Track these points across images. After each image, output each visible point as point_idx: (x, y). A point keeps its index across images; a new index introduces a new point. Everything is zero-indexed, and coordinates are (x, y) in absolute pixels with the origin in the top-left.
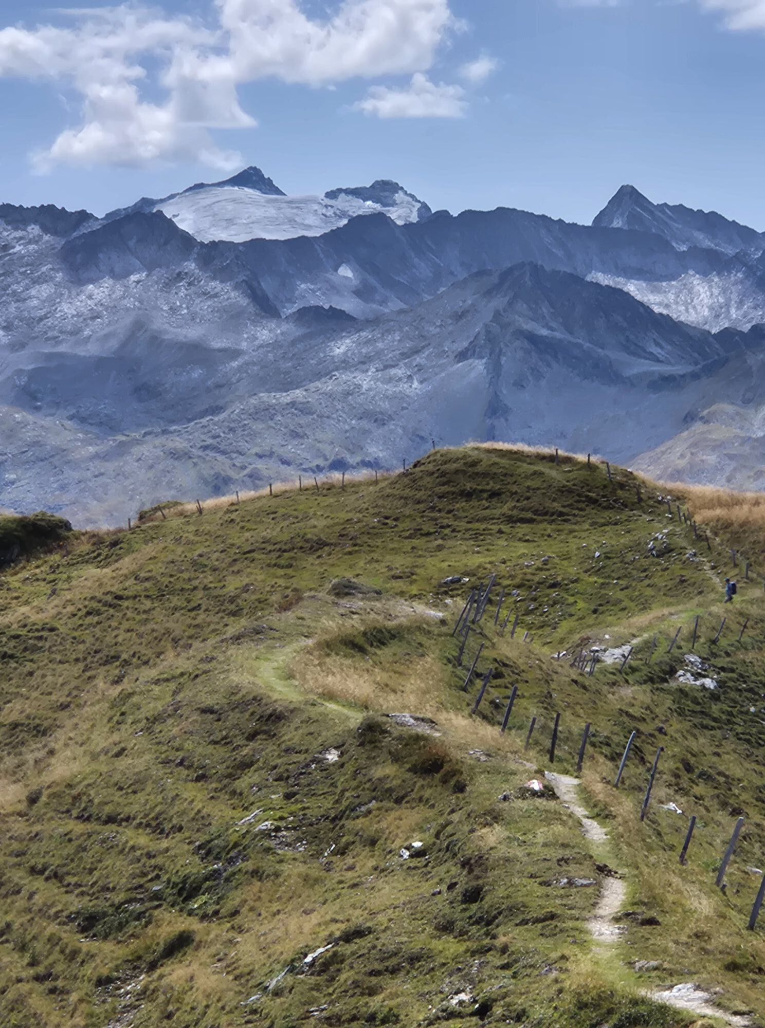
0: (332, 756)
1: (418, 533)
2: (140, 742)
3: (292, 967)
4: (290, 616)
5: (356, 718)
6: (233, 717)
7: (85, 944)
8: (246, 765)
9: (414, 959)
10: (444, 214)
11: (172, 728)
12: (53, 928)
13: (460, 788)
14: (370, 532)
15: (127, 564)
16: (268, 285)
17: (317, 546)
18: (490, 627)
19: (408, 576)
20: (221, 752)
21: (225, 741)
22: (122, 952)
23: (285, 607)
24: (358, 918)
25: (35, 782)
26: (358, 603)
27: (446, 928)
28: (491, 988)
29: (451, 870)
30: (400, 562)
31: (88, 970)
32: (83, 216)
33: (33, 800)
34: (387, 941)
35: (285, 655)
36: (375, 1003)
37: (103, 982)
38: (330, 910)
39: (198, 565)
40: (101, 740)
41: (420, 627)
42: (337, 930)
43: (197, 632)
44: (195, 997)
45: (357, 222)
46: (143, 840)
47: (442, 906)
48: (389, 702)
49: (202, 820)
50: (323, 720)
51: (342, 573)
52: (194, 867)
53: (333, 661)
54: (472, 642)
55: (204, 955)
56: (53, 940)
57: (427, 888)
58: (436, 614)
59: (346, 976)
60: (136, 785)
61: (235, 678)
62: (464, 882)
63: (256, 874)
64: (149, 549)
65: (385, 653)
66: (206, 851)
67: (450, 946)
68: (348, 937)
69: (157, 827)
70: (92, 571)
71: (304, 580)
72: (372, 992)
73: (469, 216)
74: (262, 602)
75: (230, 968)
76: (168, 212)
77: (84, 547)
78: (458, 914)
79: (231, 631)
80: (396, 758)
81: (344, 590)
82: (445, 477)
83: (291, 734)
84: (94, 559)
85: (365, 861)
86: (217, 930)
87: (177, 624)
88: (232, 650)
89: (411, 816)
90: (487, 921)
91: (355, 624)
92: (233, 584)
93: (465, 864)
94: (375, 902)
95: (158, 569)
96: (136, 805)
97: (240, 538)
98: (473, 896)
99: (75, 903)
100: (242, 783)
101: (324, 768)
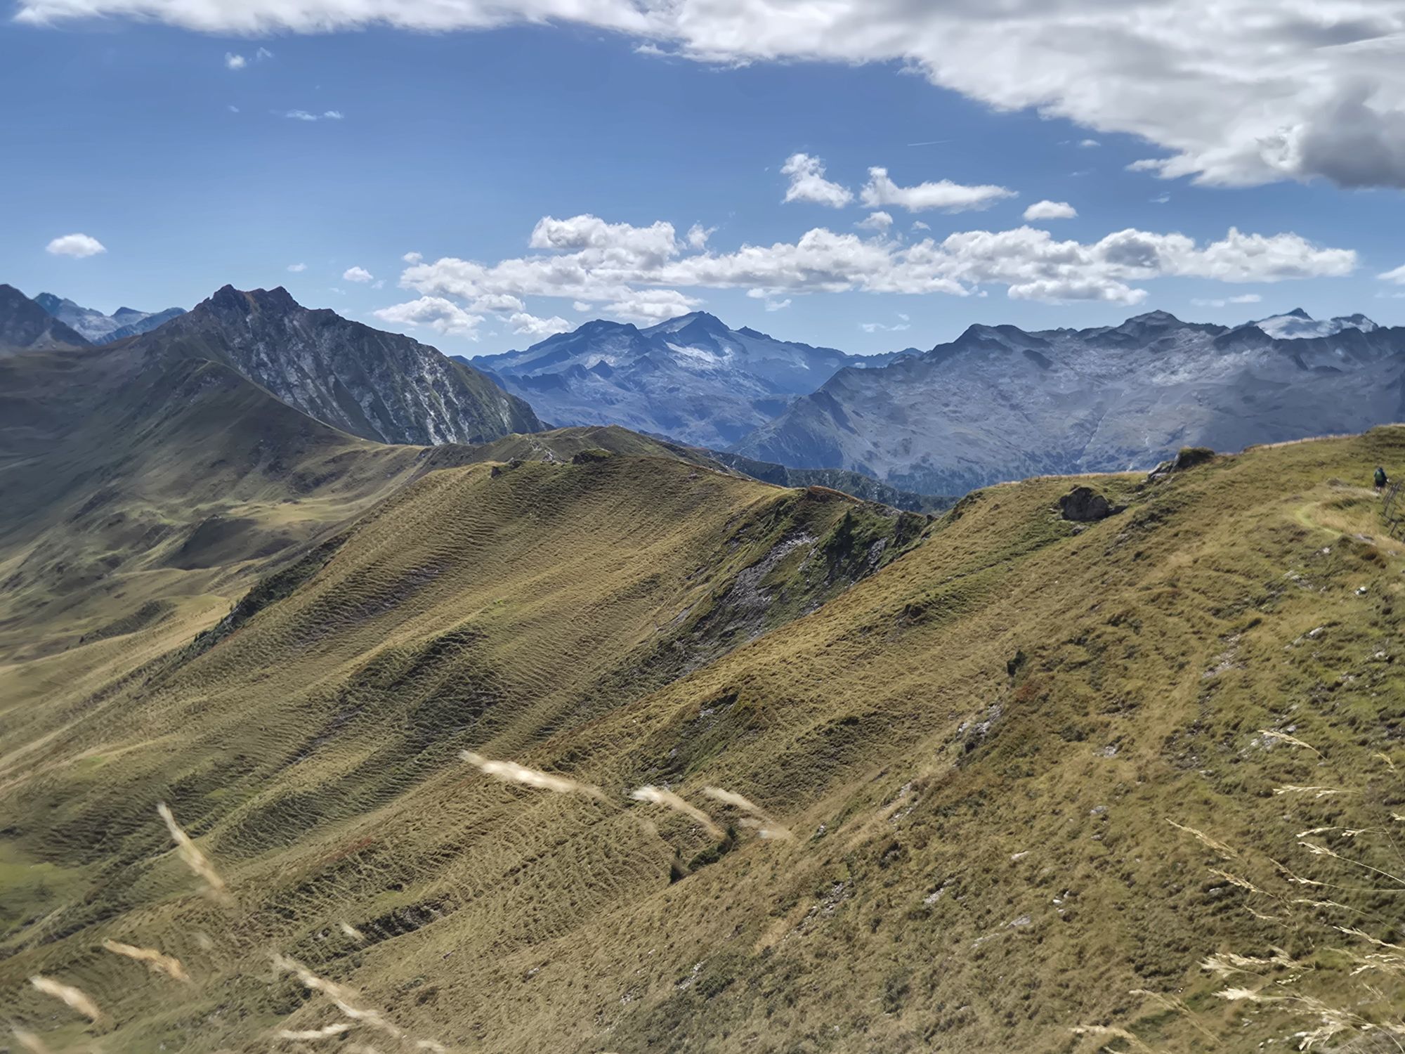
0: (1326, 551)
1: (1367, 460)
2: (1242, 540)
3: (1305, 636)
4: (1310, 493)
5: (1338, 535)
6: (1283, 533)
7: (1215, 620)
8: (1288, 552)
9: (1359, 636)
10: (1384, 328)
11: (1256, 536)
12: (1201, 613)
13: (1383, 567)
14: (1345, 459)
15: (1238, 469)
16: (1304, 357)
17: (1322, 464)
18: (1398, 500)
19: (1362, 478)
20: (1278, 546)
21: (1279, 542)
22: (1231, 625)
23: (1308, 488)
24: (1335, 618)
25: (1197, 555)
26: (1340, 488)
27: (1375, 624)
28: (1394, 651)
29: (1379, 600)
30: (1358, 472)
31: (1216, 631)
32: (1224, 328)
33: (1195, 562)
34: (1348, 628)
35: (1306, 508)
36: (1341, 653)
37: (1222, 636)
38: (1323, 613)
39: (1269, 470)
40: (1226, 539)
41: (1368, 500)
42: (1326, 622)
43: (1267, 498)
44: (1262, 645)
45: (1345, 331)
46: (1242, 580)
47: (1373, 616)
48: (1353, 529)
49: (1267, 574)
50: (1323, 535)
51: (1332, 476)
52: (1263, 592)
53: (1328, 512)
54: (1391, 506)
55: (1266, 628)
56: (1201, 618)
57: (1366, 607)
58: (1376, 494)
59: (1328, 641)
60: (1239, 558)
61: (1285, 517)
62: (1384, 605)
63: (1291, 597)
64: (1248, 463)
65: (1351, 510)
66: (1269, 586)
67: (1376, 632)
68: (1330, 625)
69: (1248, 575)
70: (1222, 471)
71: (1315, 478)
72: (1340, 648)
73: (1396, 329)
74: (1296, 487)
75: (1277, 634)
76: (1261, 326)
77: (1219, 461)
78: (1380, 619)
79: (1283, 498)
80: (1355, 553)
81: (1334, 483)
82: (1380, 438)
83: (1308, 540)
84: (1223, 466)
85: (1339, 594)
86: (1273, 619)
87: (1259, 494)
88: (1284, 506)
89: (1362, 577)
90: (1394, 623)
91: (1339, 498)
92: (1283, 479)
93: (1385, 598)
94: (1343, 611)
95: (1251, 471)
96: (1239, 566)
97: (1287, 460)
98: (1387, 612)
99: (1211, 604)
100: (1286, 559)
101: (1323, 555)
